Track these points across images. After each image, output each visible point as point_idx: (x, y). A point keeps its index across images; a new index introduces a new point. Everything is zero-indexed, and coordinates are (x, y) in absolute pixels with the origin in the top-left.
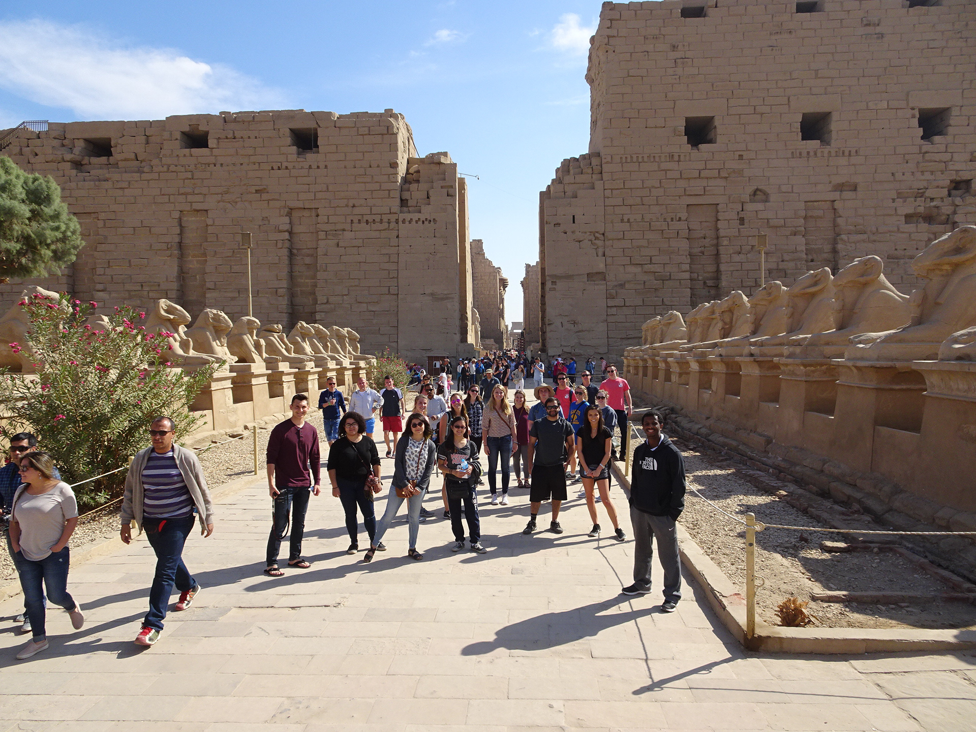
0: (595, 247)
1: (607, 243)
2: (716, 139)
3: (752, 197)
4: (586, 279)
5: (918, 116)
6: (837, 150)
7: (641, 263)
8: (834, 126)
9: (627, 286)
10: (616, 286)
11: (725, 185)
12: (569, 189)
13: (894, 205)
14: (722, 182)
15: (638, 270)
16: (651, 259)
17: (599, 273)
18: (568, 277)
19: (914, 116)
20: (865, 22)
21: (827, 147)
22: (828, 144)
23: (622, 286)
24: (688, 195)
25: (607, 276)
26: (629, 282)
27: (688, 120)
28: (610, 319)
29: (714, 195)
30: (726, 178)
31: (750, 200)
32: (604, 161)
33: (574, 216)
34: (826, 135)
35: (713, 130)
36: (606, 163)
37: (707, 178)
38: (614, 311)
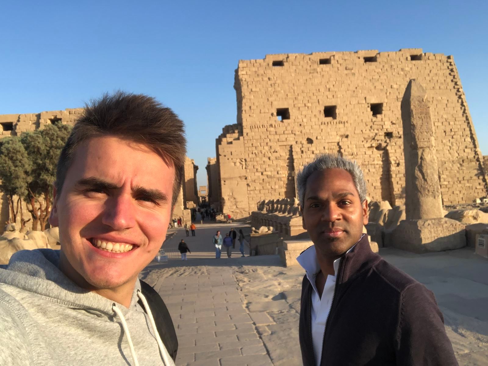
0: (242, 165)
1: (247, 163)
2: (289, 117)
4: (239, 179)
5: (370, 107)
6: (339, 121)
7: (261, 171)
8: (337, 111)
9: (256, 181)
10: (251, 181)
11: (295, 137)
12: (229, 140)
13: (363, 143)
14: (293, 135)
15: (260, 174)
16: (265, 169)
17: (244, 176)
18: (231, 178)
19: (368, 107)
20: (347, 68)
21: (335, 120)
24: (279, 141)
25: (247, 178)
27: (278, 110)
28: (250, 196)
29: (290, 141)
32: (243, 128)
33: (231, 152)
34: (335, 115)
35: (289, 114)
37: (287, 134)
38: (251, 192)
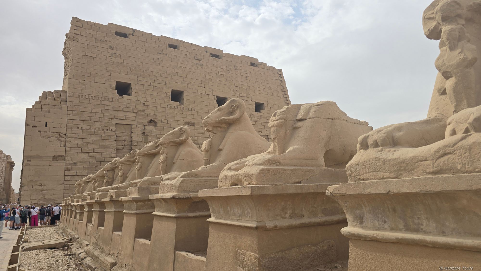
0: (59, 141)
1: (68, 139)
2: (132, 94)
3: (149, 123)
4: (52, 159)
5: (216, 99)
6: (186, 107)
7: (87, 152)
8: (185, 97)
9: (78, 164)
10: (71, 164)
11: (136, 116)
12: (45, 108)
14: (134, 115)
15: (86, 155)
16: (94, 150)
17: (61, 156)
18: (39, 158)
20: (196, 58)
21: (182, 105)
22: (183, 104)
23: (75, 164)
24: (116, 119)
25: (66, 158)
26: (80, 162)
27: (117, 82)
28: (66, 183)
29: (130, 120)
30: (136, 113)
31: (148, 125)
32: (68, 95)
33: (46, 123)
34: (182, 101)
35: (131, 90)
36: (69, 96)
37: (127, 112)
38: (69, 178)
